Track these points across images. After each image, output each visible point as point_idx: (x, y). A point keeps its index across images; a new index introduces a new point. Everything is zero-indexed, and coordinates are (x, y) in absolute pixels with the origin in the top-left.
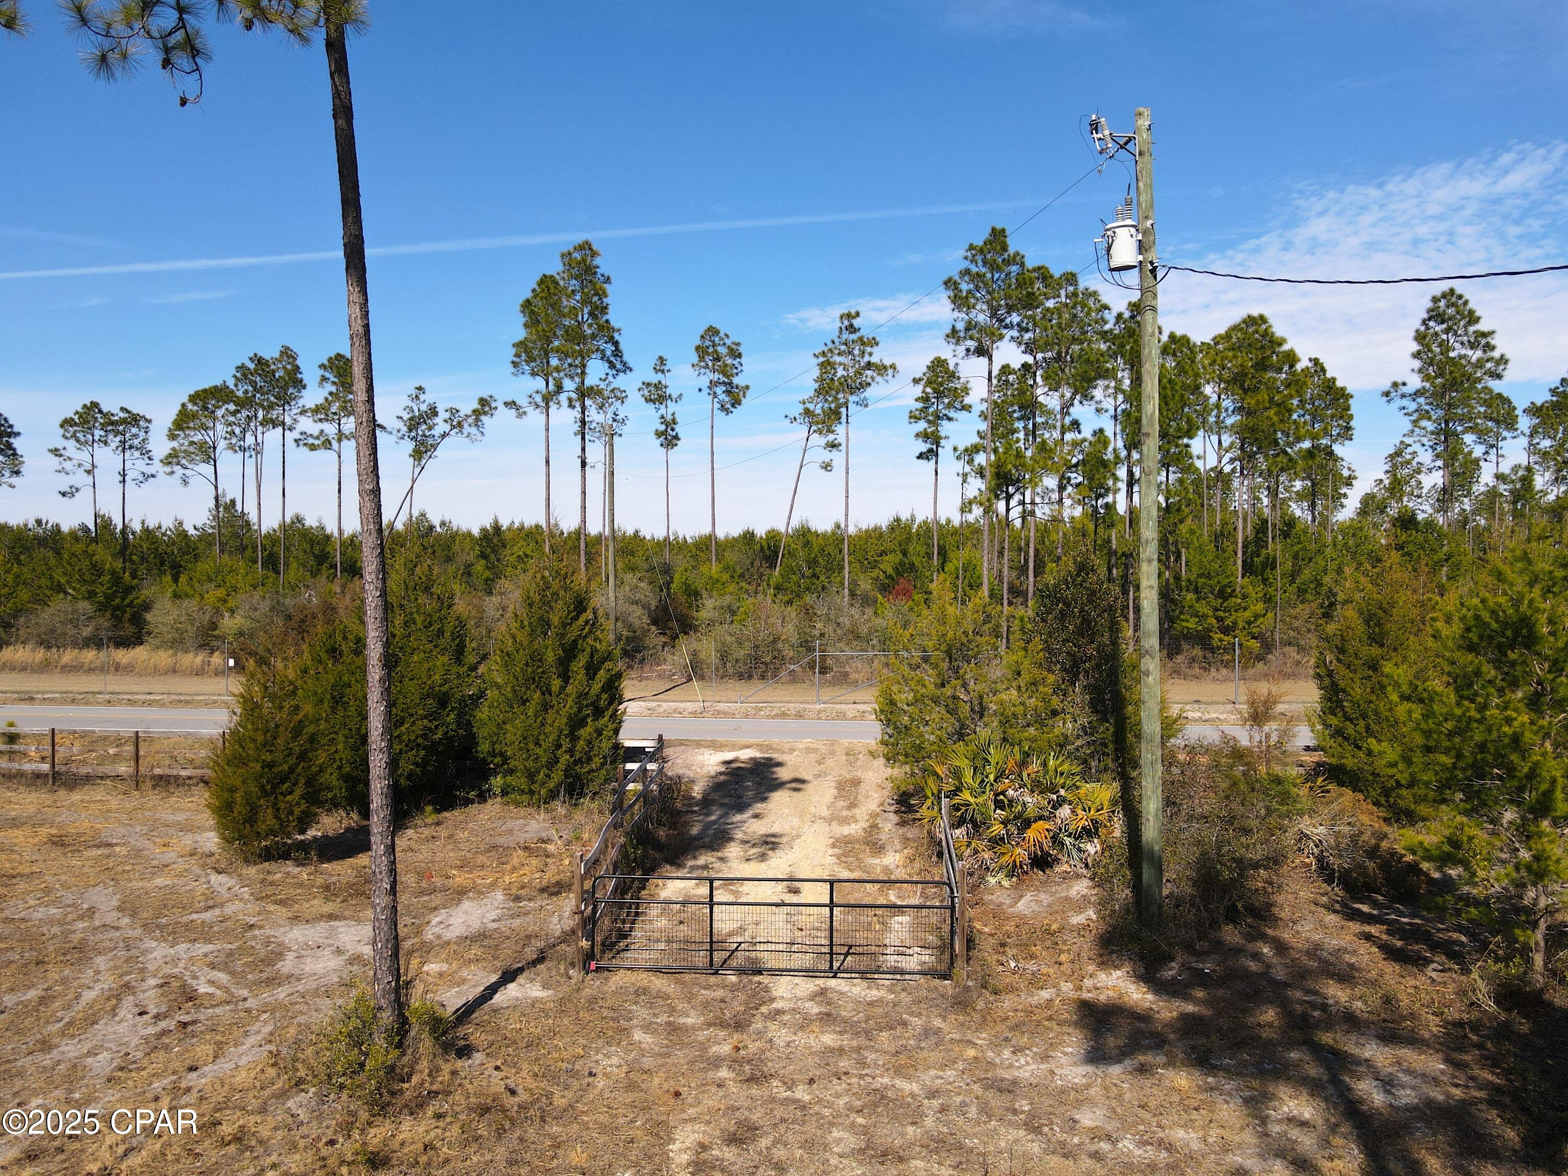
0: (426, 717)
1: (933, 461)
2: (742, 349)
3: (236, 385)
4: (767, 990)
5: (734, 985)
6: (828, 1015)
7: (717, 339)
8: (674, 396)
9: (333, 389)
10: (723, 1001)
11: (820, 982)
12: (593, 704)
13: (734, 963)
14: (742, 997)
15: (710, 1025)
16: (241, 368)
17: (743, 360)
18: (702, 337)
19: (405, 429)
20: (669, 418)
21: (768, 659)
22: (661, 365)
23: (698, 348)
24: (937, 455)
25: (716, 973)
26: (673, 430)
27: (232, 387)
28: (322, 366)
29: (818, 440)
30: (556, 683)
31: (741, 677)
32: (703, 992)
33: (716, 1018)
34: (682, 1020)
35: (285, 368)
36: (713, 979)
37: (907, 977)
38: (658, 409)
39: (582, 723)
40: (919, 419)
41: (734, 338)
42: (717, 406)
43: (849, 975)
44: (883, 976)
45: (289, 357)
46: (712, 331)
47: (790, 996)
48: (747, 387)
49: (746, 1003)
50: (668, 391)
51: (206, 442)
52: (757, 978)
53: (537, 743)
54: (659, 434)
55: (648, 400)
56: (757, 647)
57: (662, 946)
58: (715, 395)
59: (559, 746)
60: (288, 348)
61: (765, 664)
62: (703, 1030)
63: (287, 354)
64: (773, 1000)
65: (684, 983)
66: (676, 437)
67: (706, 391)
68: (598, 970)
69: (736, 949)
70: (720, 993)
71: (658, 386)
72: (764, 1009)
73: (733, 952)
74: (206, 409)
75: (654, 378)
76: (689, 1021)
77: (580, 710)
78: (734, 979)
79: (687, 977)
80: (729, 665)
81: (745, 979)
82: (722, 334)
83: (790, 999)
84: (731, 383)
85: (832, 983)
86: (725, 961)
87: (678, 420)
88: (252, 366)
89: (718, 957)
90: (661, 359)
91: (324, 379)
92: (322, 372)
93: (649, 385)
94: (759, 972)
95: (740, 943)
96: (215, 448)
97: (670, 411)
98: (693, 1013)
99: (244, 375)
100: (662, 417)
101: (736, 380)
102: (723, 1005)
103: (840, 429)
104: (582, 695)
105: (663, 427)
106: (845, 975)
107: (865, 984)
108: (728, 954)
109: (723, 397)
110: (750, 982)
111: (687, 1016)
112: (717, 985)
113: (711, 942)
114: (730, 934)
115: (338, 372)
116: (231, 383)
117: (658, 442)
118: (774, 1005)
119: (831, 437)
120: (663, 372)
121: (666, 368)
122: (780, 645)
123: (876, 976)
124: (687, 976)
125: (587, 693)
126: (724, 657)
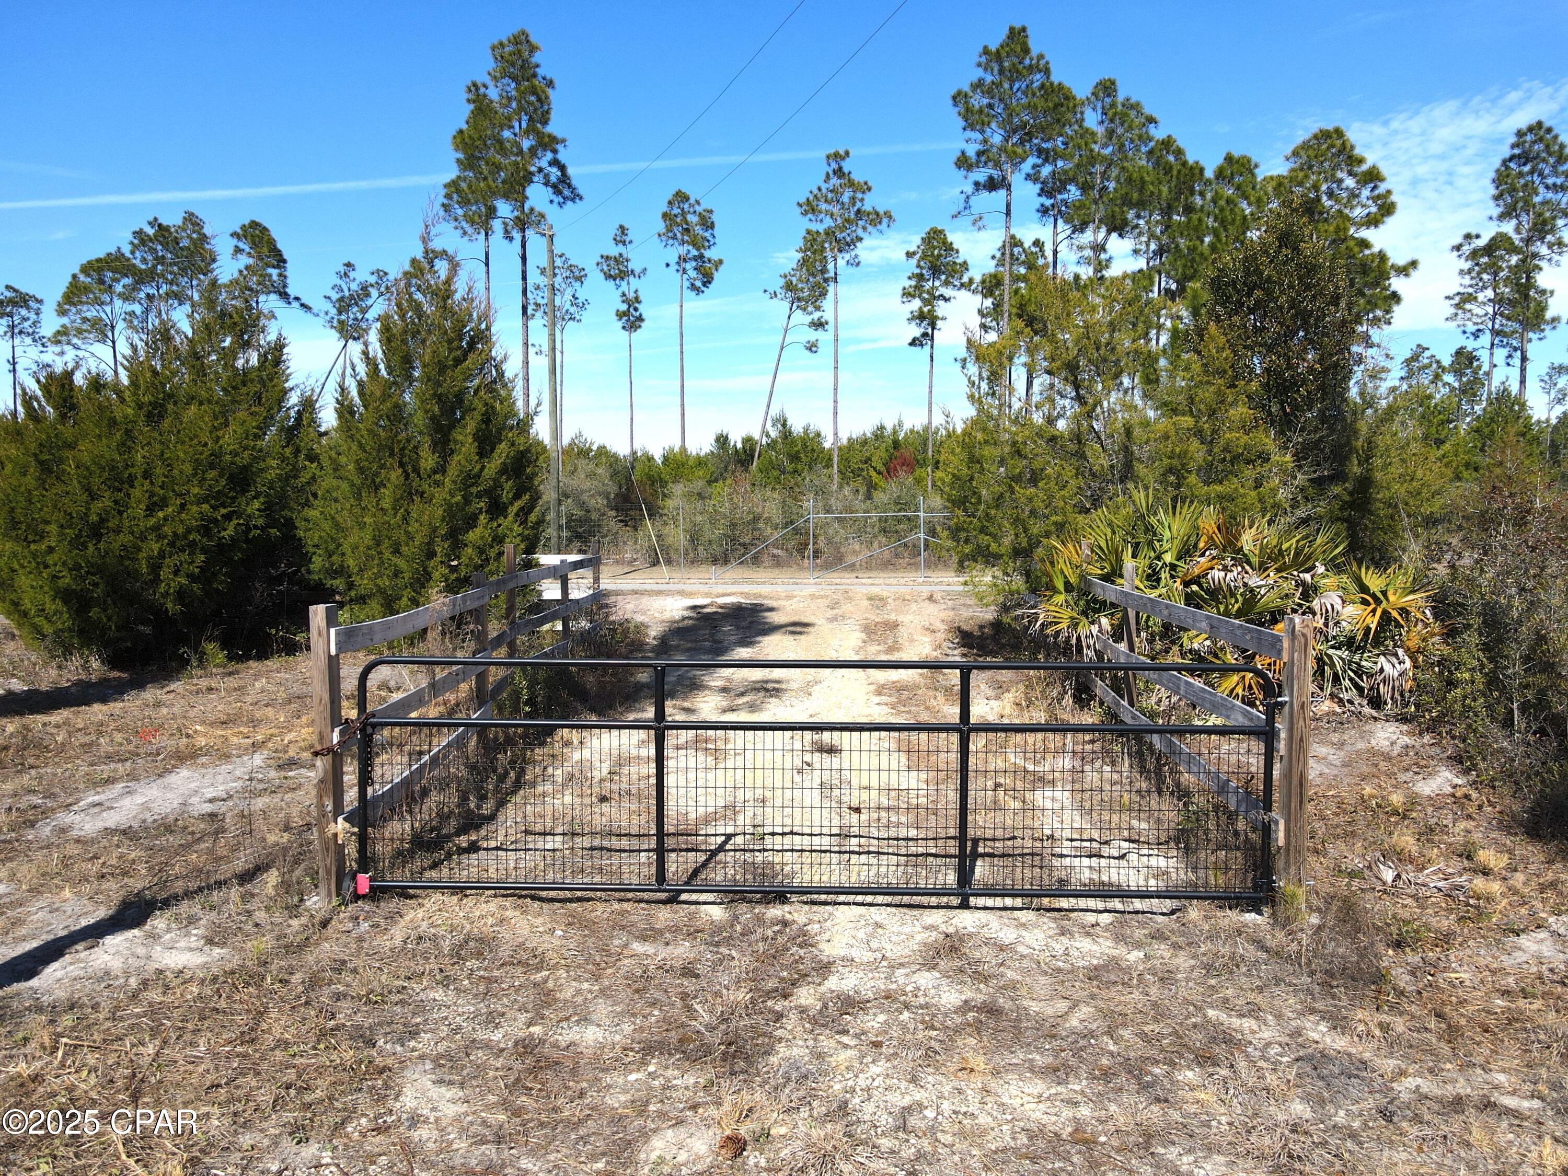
0: (205, 500)
1: (927, 348)
2: (714, 218)
3: (133, 253)
4: (805, 939)
5: (717, 928)
6: (991, 1010)
7: (686, 206)
8: (637, 272)
9: (250, 261)
10: (689, 972)
11: (935, 917)
12: (488, 492)
13: (717, 876)
14: (741, 961)
15: (649, 1050)
16: (139, 234)
17: (716, 231)
18: (670, 203)
19: (333, 311)
20: (632, 295)
21: (747, 540)
22: (622, 236)
23: (665, 216)
24: (932, 339)
25: (673, 899)
26: (636, 309)
27: (128, 255)
28: (234, 235)
29: (800, 317)
30: (428, 460)
31: (715, 561)
32: (638, 947)
33: (668, 1023)
34: (567, 1035)
35: (189, 237)
36: (664, 915)
37: (1138, 904)
38: (618, 287)
39: (471, 522)
40: (913, 296)
41: (705, 205)
42: (687, 284)
43: (999, 902)
44: (1082, 903)
45: (195, 224)
46: (681, 197)
47: (868, 956)
48: (721, 262)
49: (755, 977)
50: (631, 266)
51: (101, 319)
52: (776, 911)
53: (397, 551)
54: (620, 315)
55: (608, 276)
56: (735, 525)
57: (551, 843)
58: (684, 271)
59: (431, 554)
60: (192, 214)
61: (744, 545)
62: (627, 1068)
63: (192, 220)
64: (825, 968)
65: (587, 925)
66: (640, 319)
67: (674, 267)
68: (376, 894)
69: (721, 848)
70: (682, 950)
71: (619, 260)
72: (806, 996)
73: (714, 853)
74: (101, 282)
75: (614, 251)
76: (590, 1036)
77: (467, 500)
78: (717, 913)
79: (600, 911)
80: (701, 548)
81: (746, 913)
82: (692, 201)
83: (873, 966)
84: (701, 256)
85: (966, 920)
86: (696, 873)
87: (641, 298)
88: (151, 231)
89: (677, 865)
90: (622, 228)
91: (238, 250)
92: (234, 242)
93: (608, 258)
94: (781, 896)
95: (729, 837)
96: (113, 327)
97: (632, 289)
98: (602, 1009)
99: (143, 243)
100: (624, 295)
101: (707, 254)
102: (690, 985)
103: (827, 304)
104: (469, 479)
105: (624, 307)
106: (990, 902)
107: (1048, 923)
108: (702, 858)
109: (693, 273)
110: (760, 920)
111: (585, 1020)
112: (675, 929)
113: (661, 834)
114: (707, 820)
115: (254, 243)
116: (126, 250)
117: (620, 324)
118: (832, 983)
119: (816, 315)
120: (624, 243)
121: (628, 239)
122: (761, 525)
123: (1064, 903)
124: (600, 906)
125: (478, 476)
126: (694, 538)
